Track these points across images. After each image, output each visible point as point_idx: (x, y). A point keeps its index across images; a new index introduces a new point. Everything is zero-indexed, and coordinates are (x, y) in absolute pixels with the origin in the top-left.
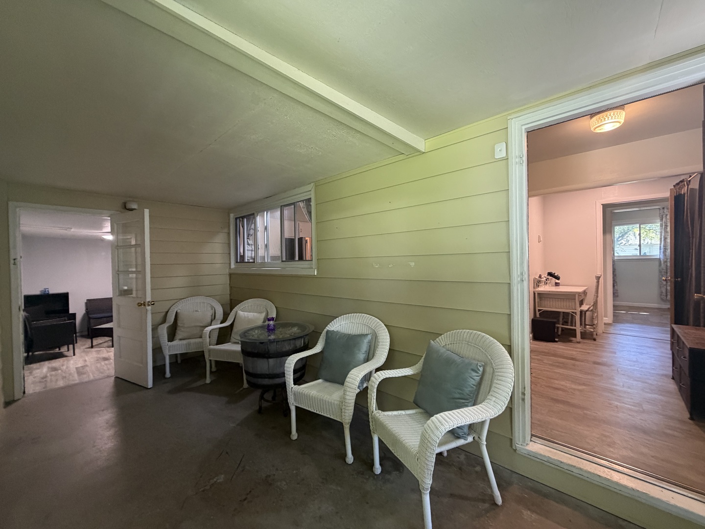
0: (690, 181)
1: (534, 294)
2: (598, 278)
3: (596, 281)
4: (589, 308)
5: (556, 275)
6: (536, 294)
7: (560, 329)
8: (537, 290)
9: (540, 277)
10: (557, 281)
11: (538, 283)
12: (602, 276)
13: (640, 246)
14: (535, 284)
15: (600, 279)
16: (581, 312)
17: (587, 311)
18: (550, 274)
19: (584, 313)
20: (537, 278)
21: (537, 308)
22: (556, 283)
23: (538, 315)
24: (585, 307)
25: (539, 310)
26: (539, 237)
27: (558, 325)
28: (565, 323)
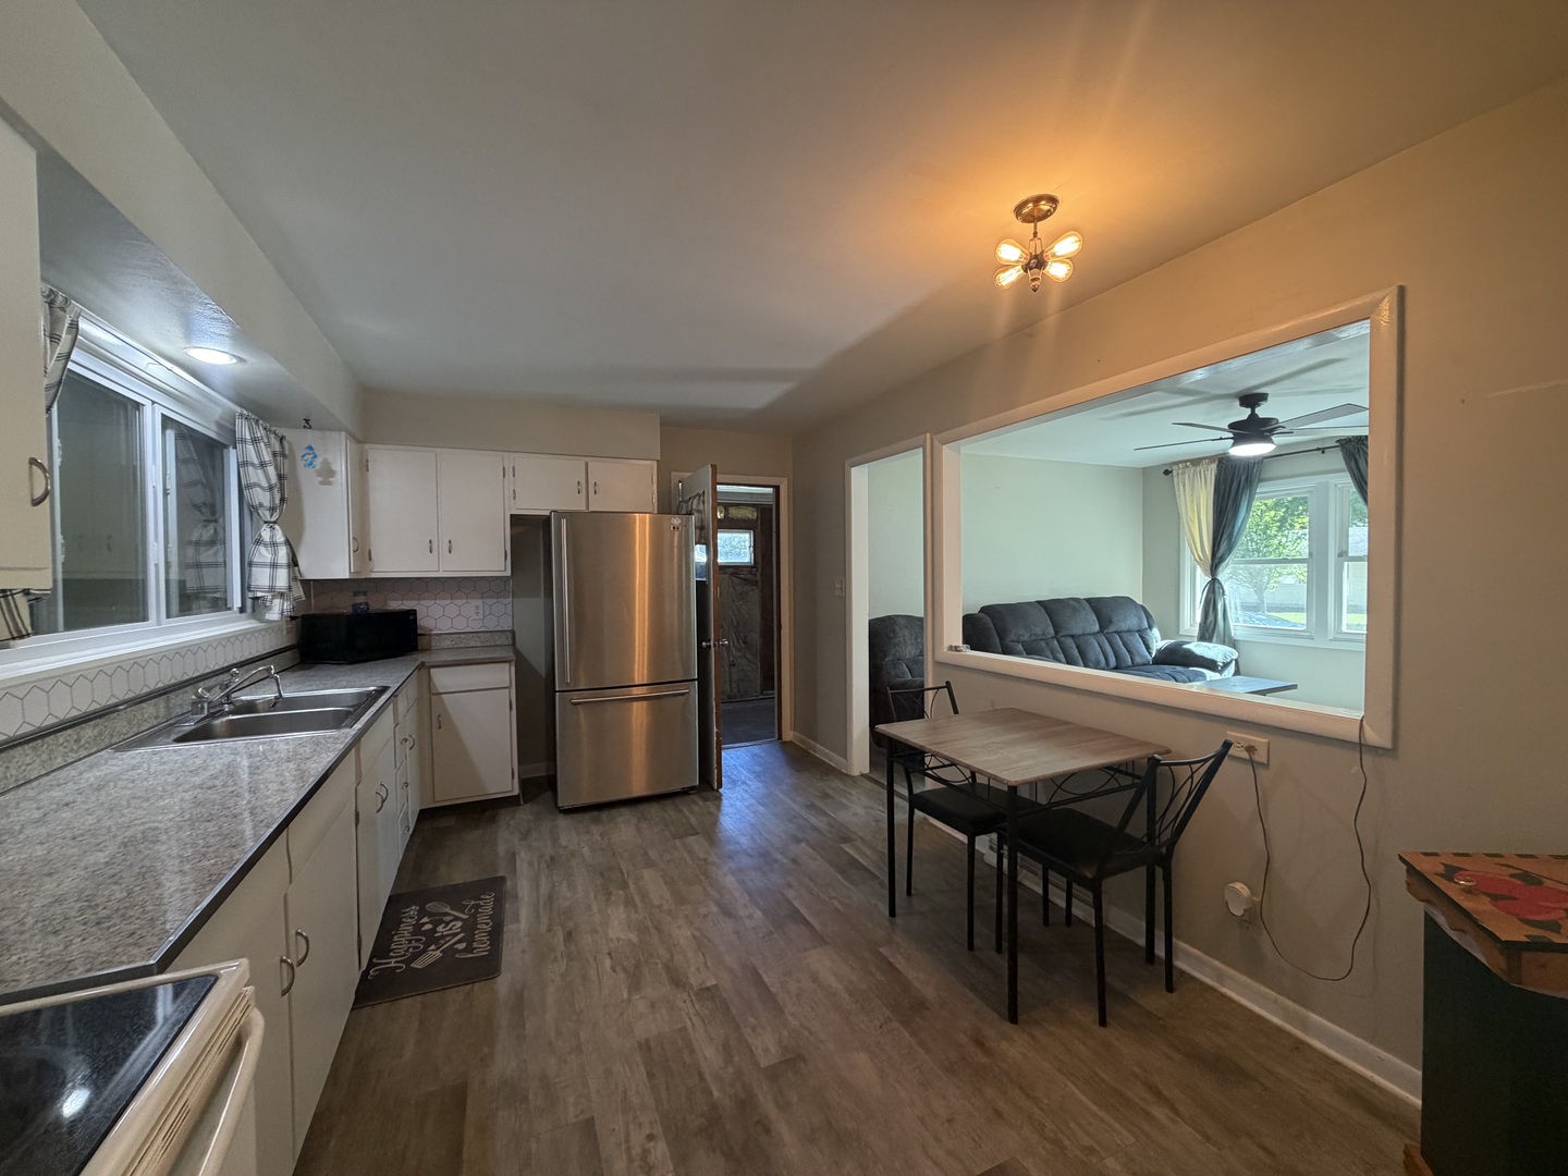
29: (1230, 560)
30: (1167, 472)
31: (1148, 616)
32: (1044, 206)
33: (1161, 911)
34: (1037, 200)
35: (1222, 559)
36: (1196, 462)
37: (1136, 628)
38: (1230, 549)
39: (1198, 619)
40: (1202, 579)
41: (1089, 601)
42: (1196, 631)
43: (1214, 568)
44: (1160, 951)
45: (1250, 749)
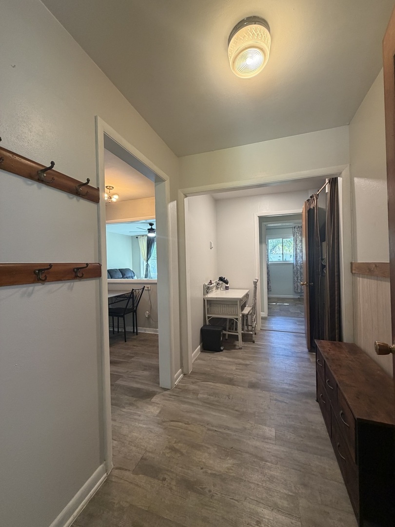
0: (318, 195)
1: (204, 300)
2: (255, 283)
3: (253, 285)
4: (249, 312)
5: (225, 279)
6: (206, 301)
7: (227, 336)
8: (206, 296)
9: (211, 283)
10: (227, 285)
11: (207, 289)
12: (259, 280)
13: (283, 254)
14: (205, 291)
15: (258, 283)
16: (243, 315)
17: (248, 314)
18: (221, 279)
19: (245, 316)
20: (206, 284)
21: (207, 315)
22: (226, 287)
23: (208, 323)
24: (247, 310)
25: (209, 317)
26: (211, 243)
27: (224, 332)
28: (230, 329)
29: (150, 259)
30: (137, 238)
31: (134, 273)
32: (111, 188)
33: (135, 324)
34: (110, 187)
35: (149, 259)
36: (143, 236)
37: (131, 276)
38: (150, 256)
39: (145, 274)
40: (145, 264)
41: (119, 269)
42: (144, 277)
43: (147, 261)
44: (135, 331)
45: (148, 288)
